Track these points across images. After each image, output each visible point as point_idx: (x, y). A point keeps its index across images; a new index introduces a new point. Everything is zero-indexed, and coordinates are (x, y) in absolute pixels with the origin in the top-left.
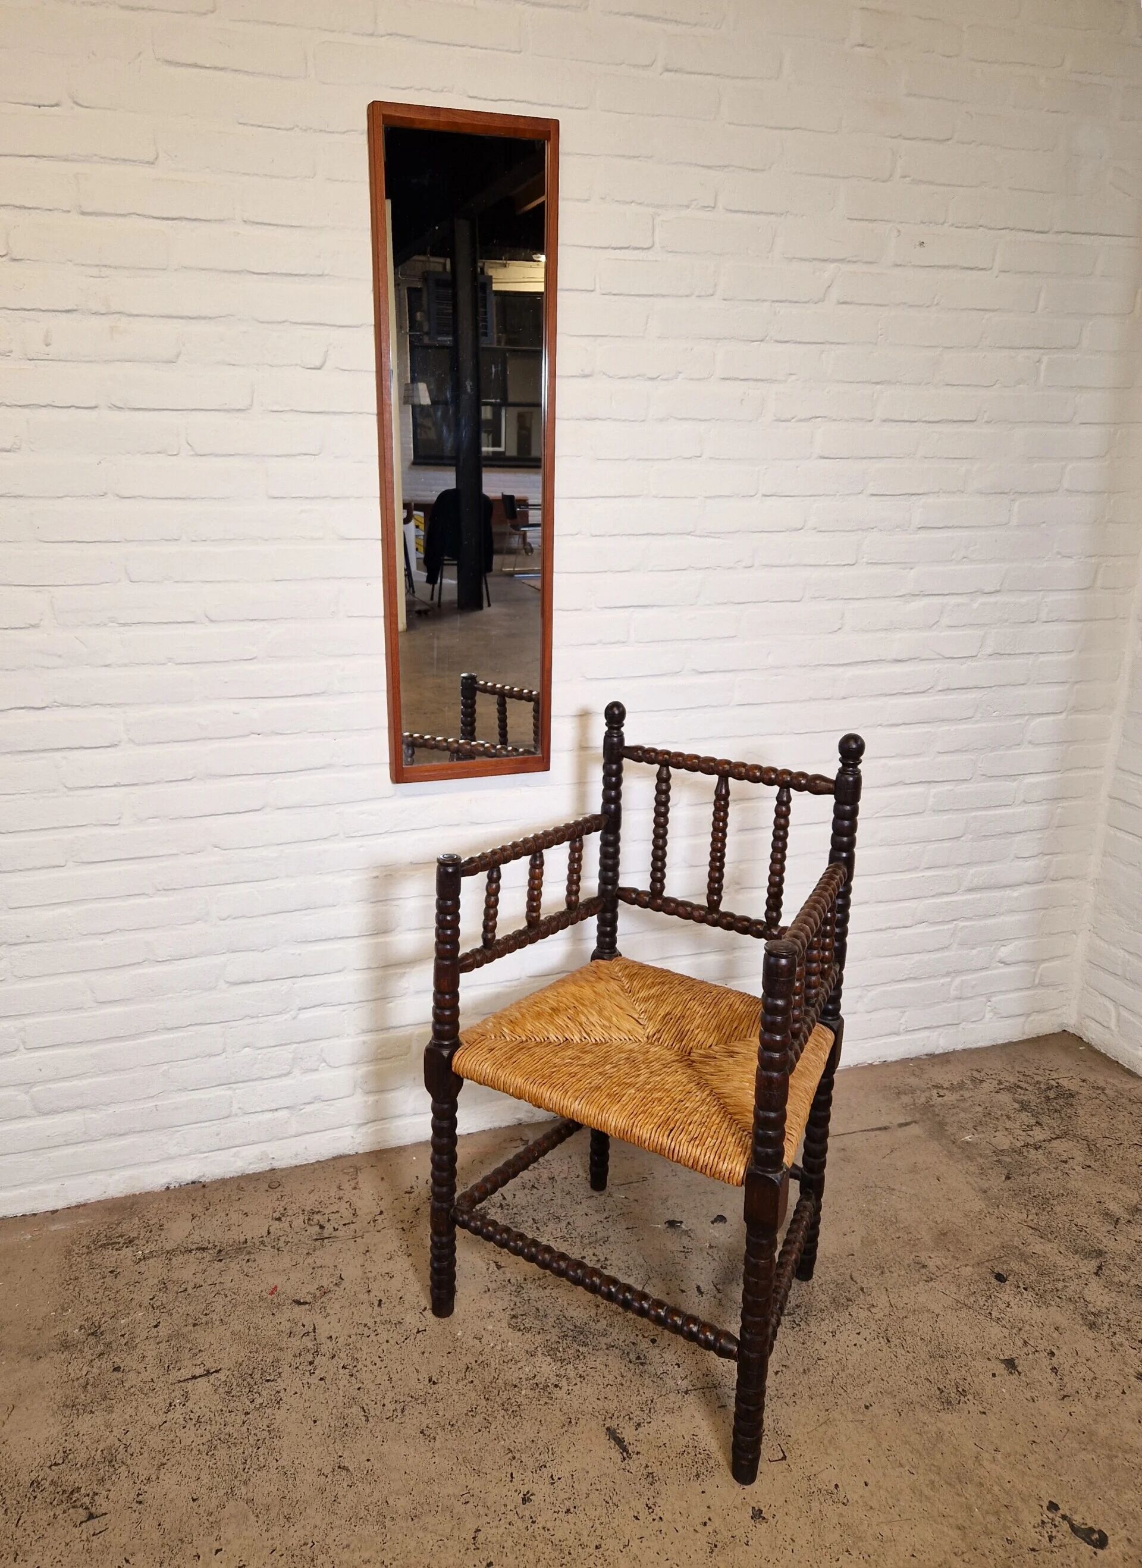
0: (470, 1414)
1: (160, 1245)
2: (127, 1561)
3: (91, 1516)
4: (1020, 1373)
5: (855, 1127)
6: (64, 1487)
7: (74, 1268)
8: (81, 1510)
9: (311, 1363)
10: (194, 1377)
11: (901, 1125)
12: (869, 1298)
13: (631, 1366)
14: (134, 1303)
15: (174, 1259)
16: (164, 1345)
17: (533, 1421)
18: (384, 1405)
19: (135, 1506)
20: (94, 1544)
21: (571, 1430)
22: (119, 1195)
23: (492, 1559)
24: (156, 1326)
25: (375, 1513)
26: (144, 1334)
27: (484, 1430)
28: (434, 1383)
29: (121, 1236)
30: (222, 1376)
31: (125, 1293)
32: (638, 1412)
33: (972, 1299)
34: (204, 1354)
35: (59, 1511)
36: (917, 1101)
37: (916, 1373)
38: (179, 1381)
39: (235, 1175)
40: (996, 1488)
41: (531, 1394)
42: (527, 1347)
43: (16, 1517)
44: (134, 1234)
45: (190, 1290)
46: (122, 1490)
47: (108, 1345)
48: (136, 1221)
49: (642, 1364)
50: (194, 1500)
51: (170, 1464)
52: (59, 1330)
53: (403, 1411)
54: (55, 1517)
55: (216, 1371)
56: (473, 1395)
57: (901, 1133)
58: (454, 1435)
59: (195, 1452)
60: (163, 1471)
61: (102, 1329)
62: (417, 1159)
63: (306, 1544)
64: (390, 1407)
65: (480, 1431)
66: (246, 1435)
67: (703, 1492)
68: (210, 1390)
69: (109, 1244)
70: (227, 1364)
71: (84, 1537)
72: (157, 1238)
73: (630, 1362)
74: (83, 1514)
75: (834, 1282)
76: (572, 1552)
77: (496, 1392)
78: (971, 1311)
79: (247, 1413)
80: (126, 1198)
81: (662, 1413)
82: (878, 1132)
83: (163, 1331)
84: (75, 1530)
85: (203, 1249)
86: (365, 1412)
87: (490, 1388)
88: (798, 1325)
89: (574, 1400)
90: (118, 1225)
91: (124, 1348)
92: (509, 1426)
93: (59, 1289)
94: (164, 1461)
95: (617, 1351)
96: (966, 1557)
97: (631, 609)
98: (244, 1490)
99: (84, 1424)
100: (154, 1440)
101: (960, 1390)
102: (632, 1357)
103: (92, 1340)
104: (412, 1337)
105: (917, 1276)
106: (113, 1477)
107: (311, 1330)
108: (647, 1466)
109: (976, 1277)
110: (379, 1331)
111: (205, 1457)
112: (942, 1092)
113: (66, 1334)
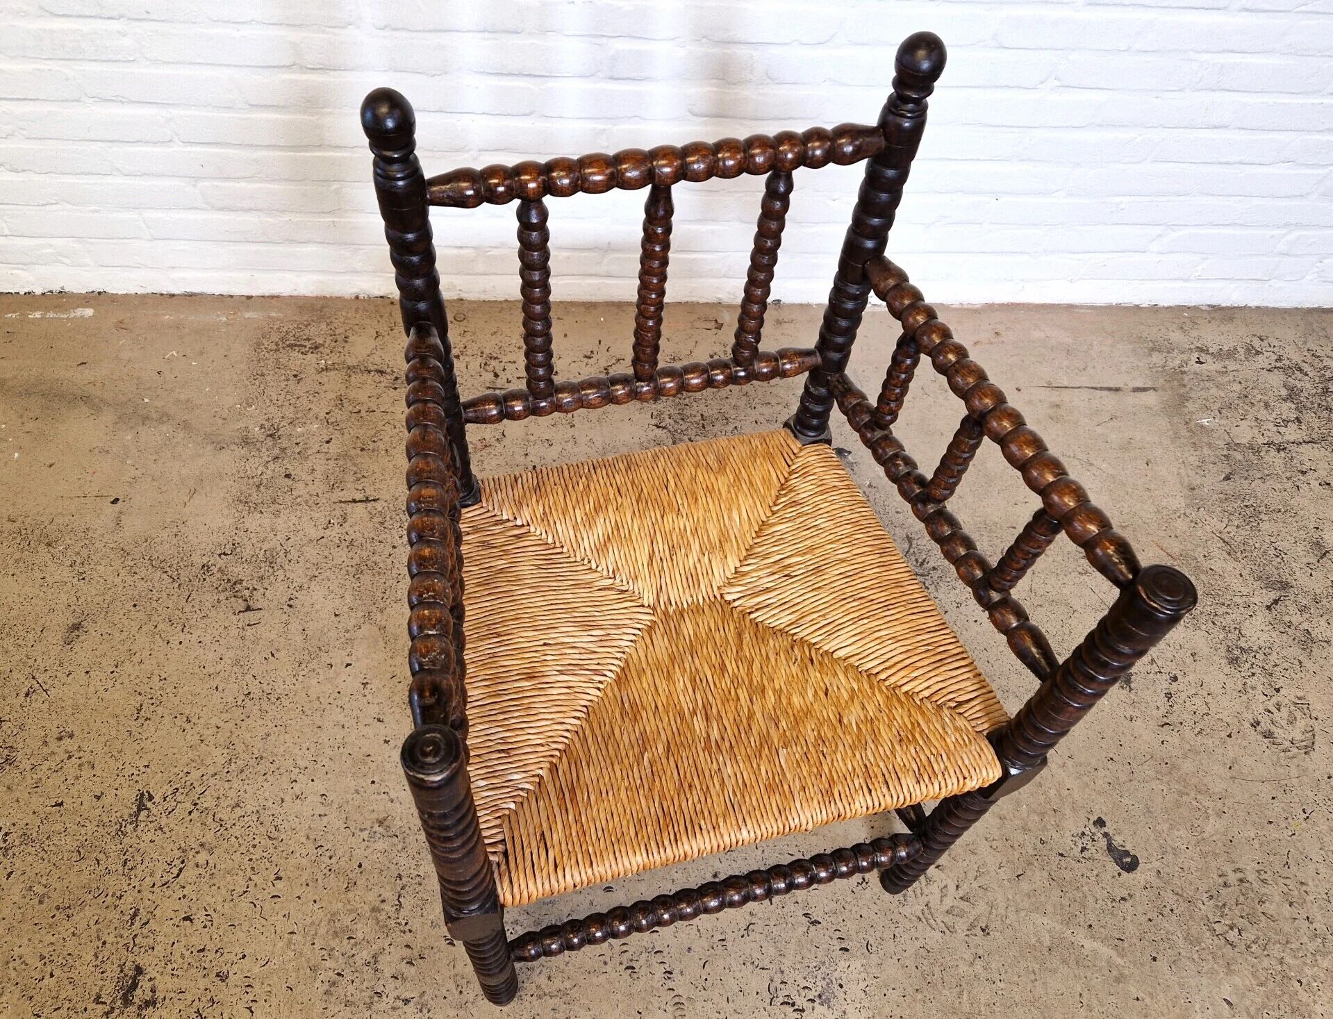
1: (342, 358)
2: (273, 655)
3: (248, 609)
5: (1084, 380)
6: (229, 576)
7: (262, 364)
8: (240, 601)
10: (354, 501)
11: (1136, 390)
14: (312, 413)
15: (353, 376)
16: (332, 462)
19: (286, 607)
20: (248, 634)
22: (310, 295)
24: (328, 442)
26: (316, 448)
29: (308, 339)
30: (379, 505)
31: (304, 400)
34: (366, 480)
35: (222, 596)
36: (1169, 363)
38: (341, 502)
43: (187, 592)
44: (319, 341)
45: (363, 413)
46: (279, 590)
47: (283, 450)
48: (323, 326)
50: (336, 615)
51: (320, 577)
52: (241, 425)
54: (219, 601)
55: (374, 500)
57: (1131, 400)
59: (344, 572)
60: (314, 583)
61: (280, 433)
66: (389, 567)
68: (366, 517)
69: (296, 345)
70: (385, 495)
71: (240, 626)
72: (340, 350)
74: (241, 605)
79: (394, 547)
80: (317, 298)
82: (1105, 393)
83: (334, 449)
84: (234, 617)
85: (381, 373)
90: (306, 326)
91: (297, 456)
93: (247, 382)
94: (316, 574)
98: (379, 616)
99: (253, 522)
100: (311, 553)
103: (270, 442)
106: (272, 578)
111: (352, 579)
112: (1203, 358)
113: (247, 429)
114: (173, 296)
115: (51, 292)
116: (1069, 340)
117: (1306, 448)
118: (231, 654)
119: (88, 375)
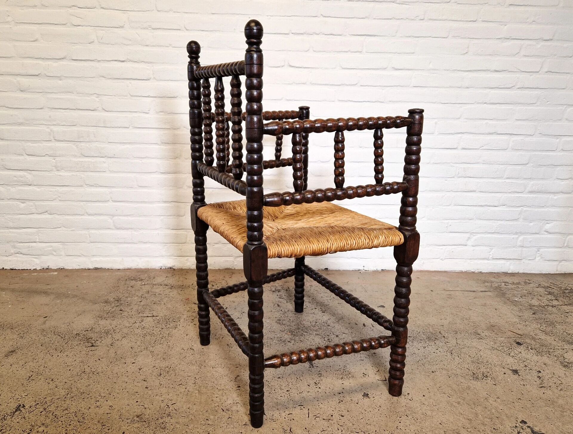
1: (151, 282)
2: (99, 360)
3: (93, 346)
4: (519, 375)
5: (458, 289)
6: (87, 337)
7: (119, 284)
8: (90, 344)
9: (193, 320)
10: (148, 317)
11: (482, 291)
12: (446, 340)
13: (325, 342)
14: (135, 295)
15: (155, 286)
16: (140, 307)
19: (109, 346)
20: (90, 353)
22: (143, 268)
23: (240, 386)
24: (140, 302)
25: (199, 364)
26: (135, 303)
29: (139, 278)
30: (158, 318)
31: (133, 292)
33: (501, 348)
34: (154, 311)
35: (82, 343)
36: (493, 285)
38: (142, 317)
39: (187, 268)
41: (277, 342)
42: (281, 329)
43: (67, 341)
44: (143, 278)
45: (157, 295)
46: (107, 341)
47: (121, 304)
48: (146, 275)
49: (329, 342)
50: (131, 348)
52: (106, 298)
53: (223, 338)
54: (80, 344)
55: (156, 316)
57: (481, 294)
59: (138, 335)
60: (124, 339)
61: (121, 300)
63: (167, 367)
64: (218, 336)
66: (159, 334)
67: (342, 384)
68: (152, 321)
69: (134, 280)
70: (161, 315)
71: (87, 351)
72: (151, 280)
73: (324, 340)
75: (430, 332)
76: (276, 390)
78: (499, 352)
79: (162, 329)
80: (145, 269)
82: (469, 292)
83: (142, 303)
84: (85, 348)
85: (166, 285)
90: (139, 275)
91: (126, 305)
93: (111, 288)
94: (126, 336)
95: (320, 336)
96: (469, 430)
97: (364, 37)
98: (151, 348)
99: (102, 322)
100: (125, 331)
101: (484, 375)
102: (326, 339)
103: (116, 302)
105: (474, 337)
106: (106, 337)
108: (320, 371)
109: (506, 341)
111: (142, 338)
112: (507, 284)
113: (108, 299)
114: (89, 269)
115: (43, 269)
116: (449, 279)
117: (563, 307)
118: (80, 359)
119: (49, 287)
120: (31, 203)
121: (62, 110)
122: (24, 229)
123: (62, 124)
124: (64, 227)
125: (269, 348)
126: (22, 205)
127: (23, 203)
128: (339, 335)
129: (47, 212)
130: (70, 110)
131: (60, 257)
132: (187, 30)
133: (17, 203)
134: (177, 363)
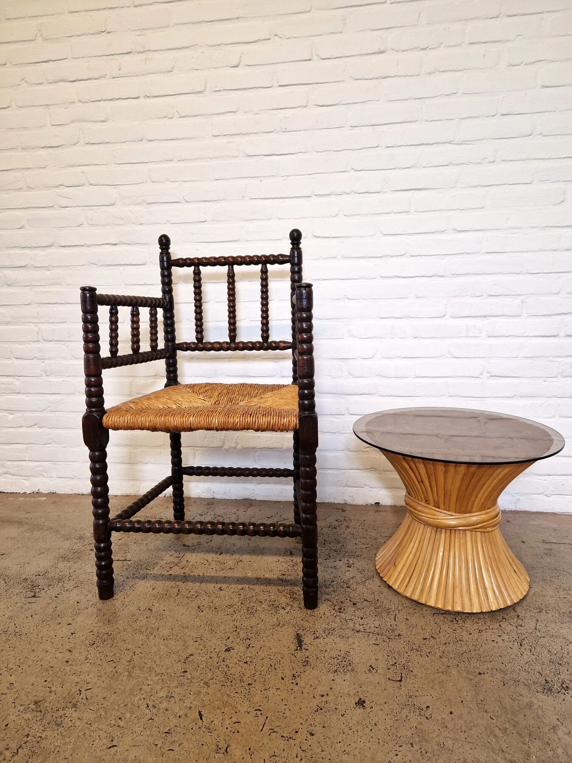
0: (228, 607)
2: (32, 616)
3: (34, 596)
6: (34, 584)
9: (171, 568)
10: (118, 560)
13: (333, 611)
16: (117, 547)
17: (259, 619)
18: (190, 592)
19: (53, 598)
20: (26, 606)
21: (276, 628)
23: (188, 670)
24: (119, 540)
25: (149, 631)
27: (230, 615)
28: (221, 590)
30: (129, 563)
32: (322, 633)
34: (129, 553)
35: (25, 591)
37: (532, 667)
40: (560, 751)
41: (266, 607)
43: (8, 588)
46: (56, 590)
49: (340, 612)
50: (78, 602)
52: (82, 532)
53: (196, 596)
54: (21, 592)
55: (129, 561)
56: (236, 600)
58: (213, 613)
60: (76, 589)
62: (283, 507)
63: (107, 634)
64: (192, 593)
65: (228, 615)
66: (120, 585)
67: (333, 680)
68: (120, 566)
70: (135, 558)
71: (24, 603)
73: (334, 609)
74: (32, 594)
76: (233, 681)
77: (249, 602)
79: (128, 578)
81: (335, 636)
83: (121, 542)
84: (24, 599)
86: (179, 592)
87: (247, 600)
88: (456, 621)
89: (288, 617)
92: (244, 617)
94: (79, 585)
95: (329, 603)
98: (101, 604)
99: (61, 565)
100: (82, 577)
101: (564, 686)
102: (336, 608)
104: (225, 570)
106: (55, 585)
107: (181, 556)
108: (308, 657)
110: (212, 564)
113: (84, 534)
115: (33, 492)
118: (10, 614)
119: (28, 515)
120: (18, 414)
121: (50, 305)
122: (13, 445)
123: (51, 321)
124: (55, 443)
125: (251, 616)
126: (11, 417)
127: (12, 414)
128: (358, 602)
129: (36, 424)
130: (59, 305)
131: (51, 479)
132: (187, 202)
133: (5, 414)
134: (122, 629)
